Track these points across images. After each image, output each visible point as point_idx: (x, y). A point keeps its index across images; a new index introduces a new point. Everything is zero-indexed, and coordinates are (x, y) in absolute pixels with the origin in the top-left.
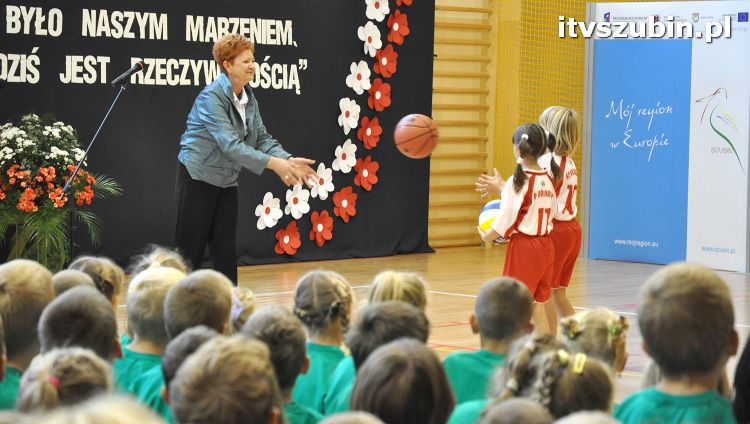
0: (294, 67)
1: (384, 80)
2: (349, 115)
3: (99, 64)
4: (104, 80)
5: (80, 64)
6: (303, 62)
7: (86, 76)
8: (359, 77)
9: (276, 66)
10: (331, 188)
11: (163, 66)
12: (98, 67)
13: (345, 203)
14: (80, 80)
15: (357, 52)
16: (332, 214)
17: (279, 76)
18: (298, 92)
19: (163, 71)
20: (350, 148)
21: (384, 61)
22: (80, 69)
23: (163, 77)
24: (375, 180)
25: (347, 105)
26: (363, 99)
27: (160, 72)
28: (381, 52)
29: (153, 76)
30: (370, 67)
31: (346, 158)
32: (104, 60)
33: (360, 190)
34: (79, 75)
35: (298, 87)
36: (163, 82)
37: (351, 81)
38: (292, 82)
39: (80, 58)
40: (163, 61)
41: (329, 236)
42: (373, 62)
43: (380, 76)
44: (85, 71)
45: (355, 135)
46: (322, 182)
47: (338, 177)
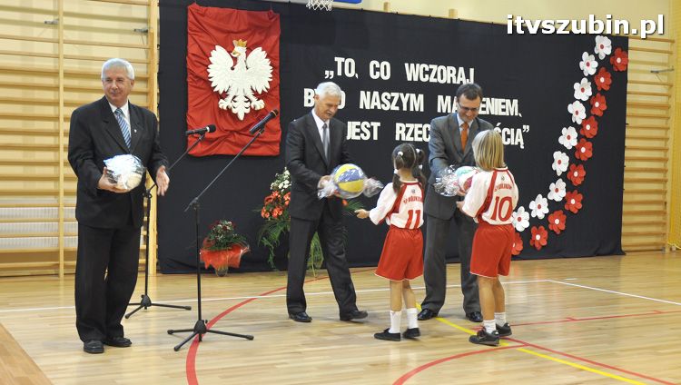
0: (519, 131)
1: (588, 140)
2: (561, 163)
3: (372, 127)
4: (375, 138)
5: (357, 127)
6: (526, 128)
7: (362, 135)
8: (569, 137)
9: (505, 130)
10: (547, 211)
11: (420, 129)
12: (371, 129)
13: (557, 221)
14: (358, 138)
15: (567, 120)
16: (547, 229)
17: (508, 136)
18: (522, 147)
19: (420, 132)
20: (561, 184)
21: (588, 127)
22: (358, 130)
23: (420, 136)
24: (580, 206)
25: (558, 155)
26: (572, 153)
27: (417, 132)
28: (585, 121)
29: (413, 135)
30: (577, 131)
31: (558, 191)
32: (376, 125)
33: (568, 213)
34: (357, 134)
35: (522, 143)
36: (420, 140)
37: (562, 140)
38: (517, 140)
39: (358, 123)
40: (420, 126)
41: (544, 243)
42: (579, 128)
43: (585, 137)
44: (362, 132)
45: (564, 176)
46: (539, 207)
47: (552, 204)
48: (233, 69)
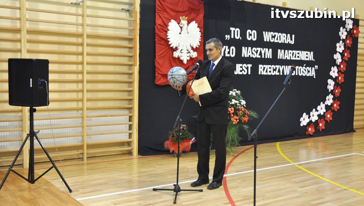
0: (313, 68)
1: (342, 73)
3: (248, 67)
4: (249, 73)
5: (241, 67)
6: (316, 67)
7: (243, 71)
8: (334, 72)
9: (308, 68)
10: (325, 111)
11: (270, 68)
12: (247, 68)
13: (329, 116)
14: (241, 73)
15: (334, 63)
16: (325, 120)
17: (309, 72)
18: (315, 77)
19: (270, 70)
20: (331, 97)
21: (342, 66)
22: (241, 69)
23: (270, 72)
24: (338, 108)
25: (330, 82)
26: (335, 79)
27: (269, 70)
28: (341, 63)
29: (267, 72)
30: (338, 68)
31: (329, 100)
32: (250, 66)
33: (333, 111)
34: (241, 71)
35: (315, 75)
36: (270, 74)
37: (331, 73)
38: (312, 74)
39: (241, 65)
40: (270, 66)
41: (324, 128)
43: (341, 71)
44: (243, 70)
45: (332, 92)
46: (321, 109)
47: (327, 106)
48: (180, 34)
